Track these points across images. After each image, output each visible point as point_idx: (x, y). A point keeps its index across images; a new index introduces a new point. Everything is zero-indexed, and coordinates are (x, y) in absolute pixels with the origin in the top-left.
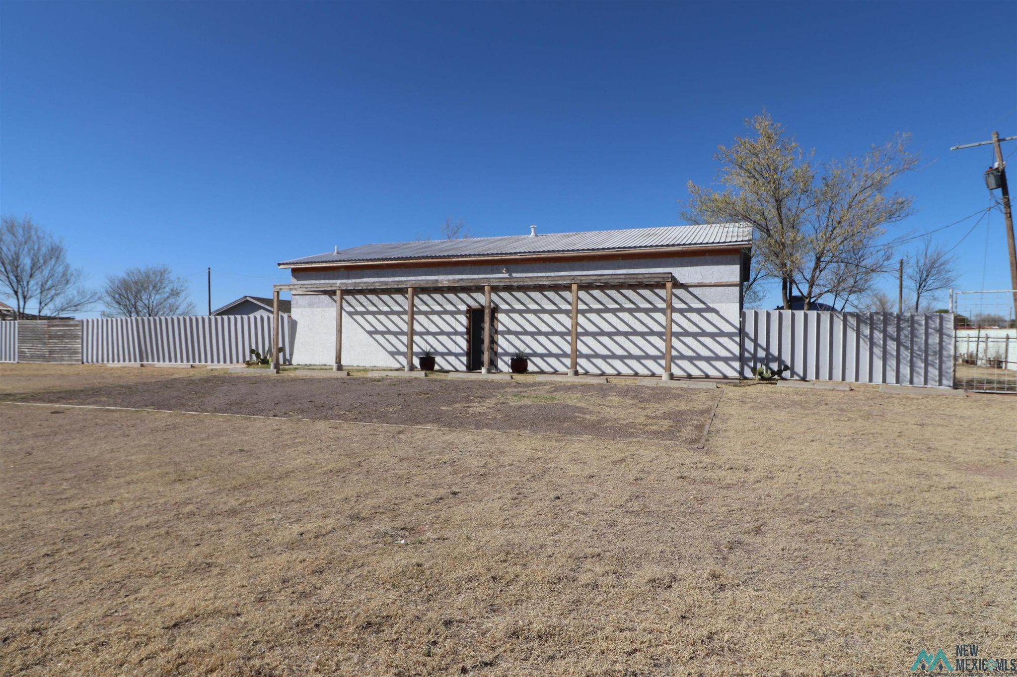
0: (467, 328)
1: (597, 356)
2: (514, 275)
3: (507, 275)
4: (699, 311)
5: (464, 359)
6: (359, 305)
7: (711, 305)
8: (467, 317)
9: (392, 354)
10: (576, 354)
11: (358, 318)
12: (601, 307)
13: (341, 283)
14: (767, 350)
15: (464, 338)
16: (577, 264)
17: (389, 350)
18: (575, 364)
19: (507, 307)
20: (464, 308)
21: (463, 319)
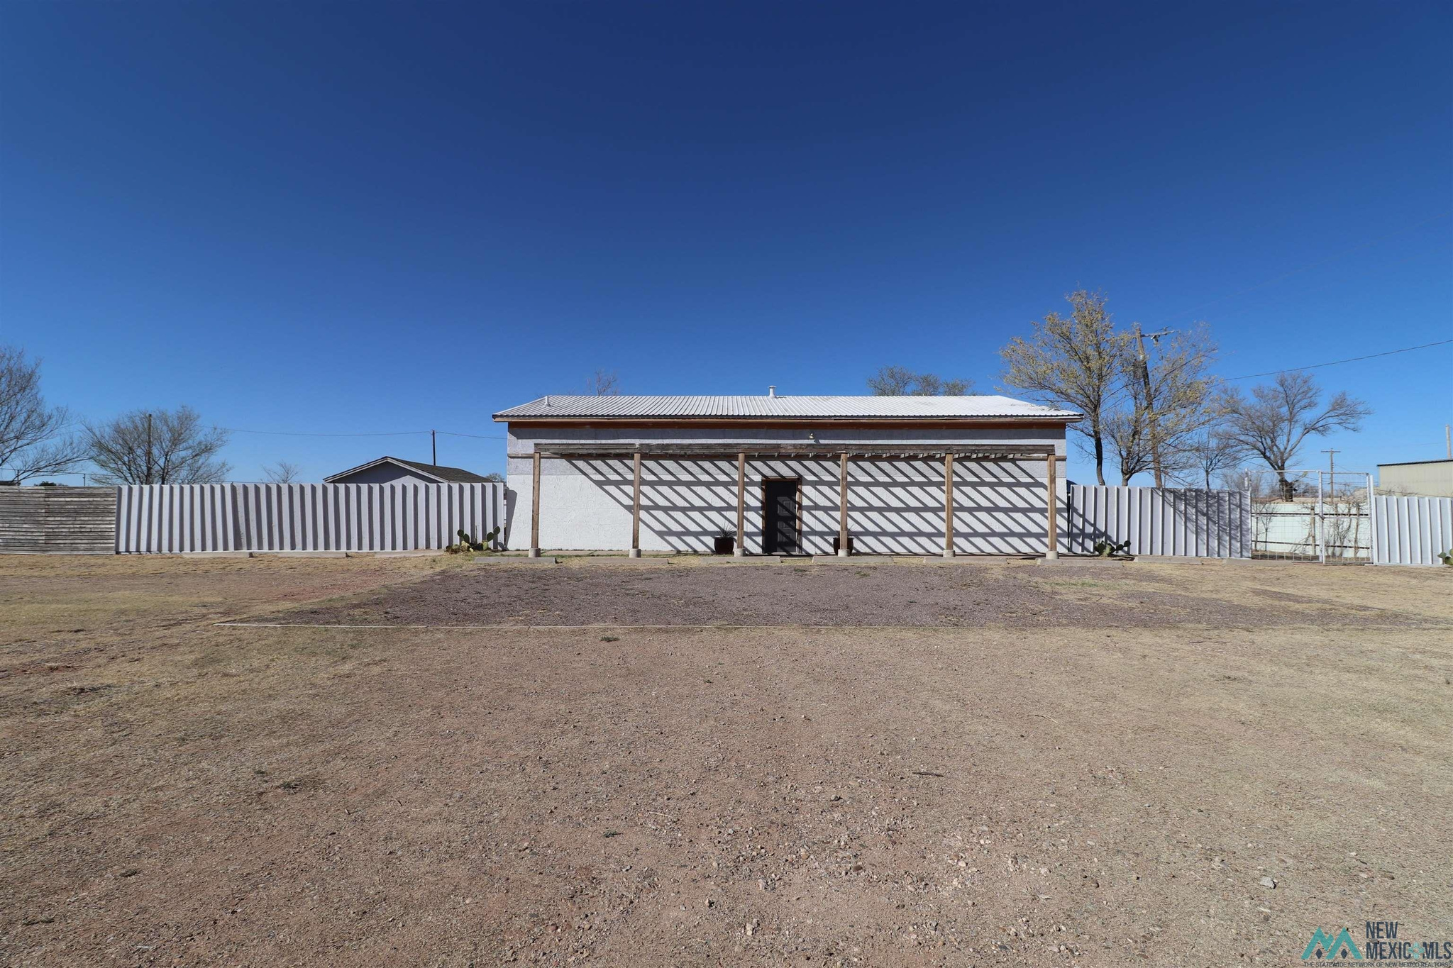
0: (762, 502)
1: (921, 533)
2: (822, 442)
3: (812, 442)
4: (1027, 486)
5: (759, 540)
6: (612, 472)
7: (1040, 480)
8: (762, 489)
9: (661, 534)
10: (953, 532)
11: (611, 489)
12: (923, 479)
13: (641, 445)
14: (1094, 525)
15: (759, 514)
16: (896, 432)
17: (656, 529)
18: (951, 544)
19: (814, 478)
20: (758, 478)
21: (758, 492)
